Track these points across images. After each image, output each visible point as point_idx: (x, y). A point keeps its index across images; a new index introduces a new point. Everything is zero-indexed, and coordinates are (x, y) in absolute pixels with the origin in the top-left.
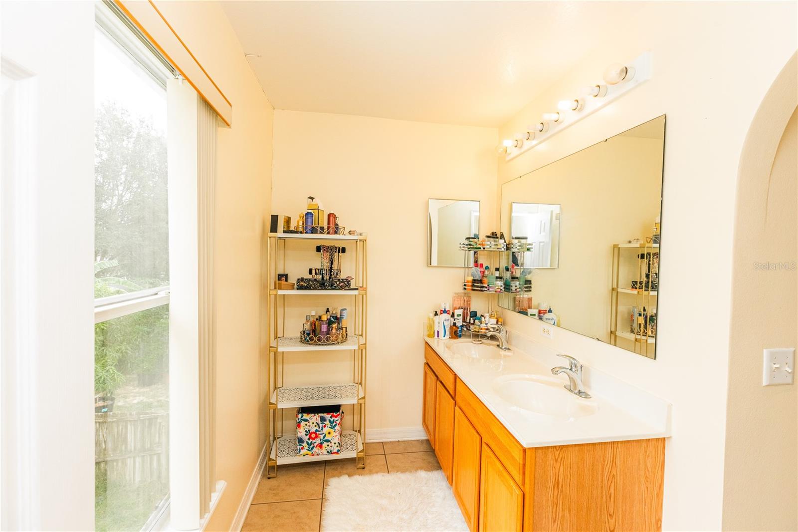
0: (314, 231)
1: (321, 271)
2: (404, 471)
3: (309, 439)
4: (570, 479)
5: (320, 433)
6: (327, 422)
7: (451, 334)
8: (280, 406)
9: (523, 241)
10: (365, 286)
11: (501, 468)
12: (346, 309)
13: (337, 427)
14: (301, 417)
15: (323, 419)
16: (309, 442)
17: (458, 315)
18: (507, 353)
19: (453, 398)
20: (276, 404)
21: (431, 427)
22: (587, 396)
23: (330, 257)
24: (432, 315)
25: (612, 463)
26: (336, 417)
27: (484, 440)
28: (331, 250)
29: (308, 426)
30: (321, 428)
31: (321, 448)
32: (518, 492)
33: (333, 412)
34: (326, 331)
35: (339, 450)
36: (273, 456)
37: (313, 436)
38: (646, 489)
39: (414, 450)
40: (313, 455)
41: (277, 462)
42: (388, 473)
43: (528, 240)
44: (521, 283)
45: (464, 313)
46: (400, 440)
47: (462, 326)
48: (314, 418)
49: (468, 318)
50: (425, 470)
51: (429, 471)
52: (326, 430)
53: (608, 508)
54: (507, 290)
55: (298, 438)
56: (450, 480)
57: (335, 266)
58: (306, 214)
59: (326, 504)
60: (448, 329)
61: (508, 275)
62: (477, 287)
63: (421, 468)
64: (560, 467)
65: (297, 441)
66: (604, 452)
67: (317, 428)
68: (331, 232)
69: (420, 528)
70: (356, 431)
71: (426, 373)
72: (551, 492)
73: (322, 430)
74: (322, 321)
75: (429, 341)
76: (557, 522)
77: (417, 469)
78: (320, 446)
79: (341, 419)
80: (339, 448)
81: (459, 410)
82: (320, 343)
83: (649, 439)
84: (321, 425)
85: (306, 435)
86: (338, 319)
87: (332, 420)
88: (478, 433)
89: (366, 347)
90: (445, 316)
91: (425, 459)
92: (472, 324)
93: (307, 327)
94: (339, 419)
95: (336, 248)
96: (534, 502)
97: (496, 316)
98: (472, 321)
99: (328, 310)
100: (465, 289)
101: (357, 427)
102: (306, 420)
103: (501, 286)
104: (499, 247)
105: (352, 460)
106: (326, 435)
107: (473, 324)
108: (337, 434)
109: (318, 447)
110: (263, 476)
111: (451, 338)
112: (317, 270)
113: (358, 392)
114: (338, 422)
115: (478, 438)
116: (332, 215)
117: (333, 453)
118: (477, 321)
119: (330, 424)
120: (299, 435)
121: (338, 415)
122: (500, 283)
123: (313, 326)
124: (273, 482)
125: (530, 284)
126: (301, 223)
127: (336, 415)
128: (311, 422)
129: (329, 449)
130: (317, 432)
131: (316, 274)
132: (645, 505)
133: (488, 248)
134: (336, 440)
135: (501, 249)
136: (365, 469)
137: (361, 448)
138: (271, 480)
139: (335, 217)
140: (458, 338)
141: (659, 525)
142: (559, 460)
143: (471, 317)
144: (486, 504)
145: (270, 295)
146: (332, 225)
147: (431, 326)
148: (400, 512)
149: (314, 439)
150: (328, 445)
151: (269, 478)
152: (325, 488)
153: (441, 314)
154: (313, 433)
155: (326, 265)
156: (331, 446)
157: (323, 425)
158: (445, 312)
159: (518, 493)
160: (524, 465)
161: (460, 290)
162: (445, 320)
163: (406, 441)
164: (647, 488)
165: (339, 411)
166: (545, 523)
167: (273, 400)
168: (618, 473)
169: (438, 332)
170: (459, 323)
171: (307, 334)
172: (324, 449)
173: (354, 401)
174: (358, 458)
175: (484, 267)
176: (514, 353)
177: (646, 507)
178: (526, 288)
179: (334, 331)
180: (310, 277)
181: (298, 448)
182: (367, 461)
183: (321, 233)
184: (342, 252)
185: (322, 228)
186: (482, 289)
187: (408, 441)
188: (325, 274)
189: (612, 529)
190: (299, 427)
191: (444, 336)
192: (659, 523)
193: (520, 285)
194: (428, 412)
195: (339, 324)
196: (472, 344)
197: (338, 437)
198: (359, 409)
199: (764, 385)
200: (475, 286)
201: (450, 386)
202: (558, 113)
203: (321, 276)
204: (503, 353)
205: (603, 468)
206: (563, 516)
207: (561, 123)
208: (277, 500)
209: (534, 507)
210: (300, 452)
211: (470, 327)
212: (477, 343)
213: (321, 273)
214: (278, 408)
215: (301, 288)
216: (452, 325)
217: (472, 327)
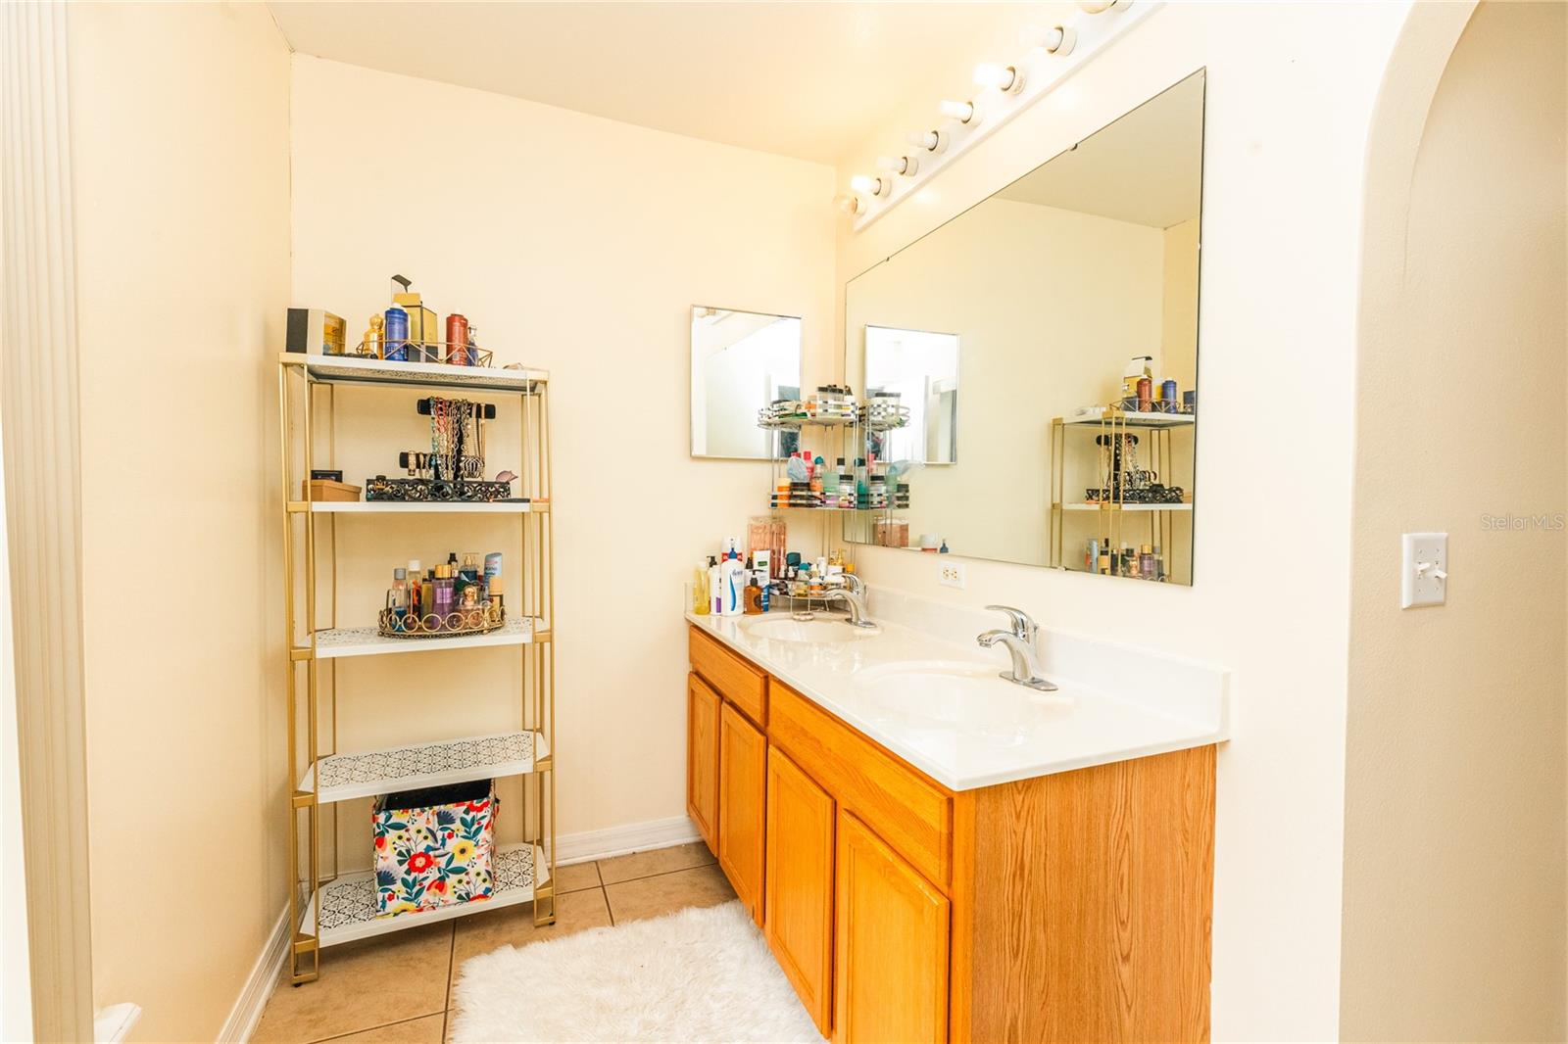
0: (409, 353)
1: (431, 460)
2: (649, 914)
3: (408, 872)
4: (1046, 854)
5: (437, 853)
6: (457, 826)
7: (746, 604)
8: (325, 797)
9: (891, 401)
10: (546, 496)
11: (890, 856)
12: (499, 554)
13: (484, 835)
14: (386, 821)
15: (445, 819)
16: (410, 878)
17: (761, 564)
18: (868, 631)
19: (762, 731)
20: (315, 794)
21: (708, 813)
22: (1050, 688)
23: (456, 425)
24: (704, 564)
25: (1125, 808)
26: (479, 809)
27: (842, 805)
28: (459, 409)
29: (404, 839)
30: (440, 842)
31: (441, 890)
32: (937, 901)
33: (472, 799)
34: (450, 604)
35: (488, 890)
36: (308, 928)
37: (420, 862)
38: (1184, 857)
39: (670, 867)
40: (421, 910)
41: (320, 938)
42: (613, 925)
43: (901, 398)
44: (890, 489)
45: (772, 559)
46: (636, 850)
47: (770, 587)
48: (422, 819)
49: (783, 568)
50: (698, 907)
51: (708, 907)
52: (453, 845)
53: (1117, 907)
54: (863, 506)
55: (379, 874)
56: (760, 917)
57: (470, 449)
58: (387, 313)
59: (456, 1022)
60: (739, 593)
61: (861, 474)
62: (802, 497)
63: (689, 904)
64: (1025, 829)
65: (376, 881)
66: (1110, 787)
67: (430, 842)
68: (457, 359)
69: (695, 1036)
70: (532, 843)
71: (692, 694)
72: (1008, 888)
73: (443, 844)
74: (439, 579)
75: (700, 621)
76: (1020, 955)
77: (679, 907)
78: (440, 885)
79: (494, 815)
80: (488, 885)
81: (779, 754)
82: (434, 632)
83: (1189, 750)
84: (439, 834)
85: (401, 863)
86: (479, 579)
87: (469, 818)
88: (825, 792)
89: (551, 637)
90: (733, 565)
91: (696, 884)
92: (791, 579)
93: (400, 600)
94: (489, 814)
95: (470, 405)
96: (974, 918)
97: (840, 561)
98: (791, 574)
99: (453, 558)
100: (773, 505)
101: (532, 831)
102: (398, 827)
103: (850, 495)
104: (843, 411)
105: (523, 911)
106: (453, 854)
107: (793, 579)
108: (482, 850)
109: (433, 890)
110: (282, 980)
111: (748, 611)
112: (421, 457)
113: (535, 747)
114: (484, 822)
115: (829, 801)
116: (457, 318)
117: (475, 898)
118: (802, 574)
119: (463, 828)
120: (381, 865)
121: (486, 805)
122: (847, 488)
123: (414, 596)
124: (308, 994)
125: (907, 491)
126: (375, 337)
127: (479, 805)
128: (413, 828)
129: (462, 889)
130: (431, 853)
131: (418, 466)
132: (1183, 892)
133: (821, 414)
134: (481, 866)
135: (849, 415)
136: (556, 925)
137: (543, 877)
138: (303, 988)
139: (465, 324)
140: (761, 613)
141: (1208, 929)
142: (1024, 814)
143: (788, 565)
144: (851, 948)
145: (289, 514)
146: (457, 343)
147: (701, 590)
148: (645, 1007)
149: (421, 870)
150: (460, 881)
151: (297, 985)
152: (454, 985)
153: (724, 561)
154: (421, 855)
155: (445, 444)
156: (468, 883)
157: (446, 833)
158: (733, 555)
159: (935, 902)
160: (951, 834)
161: (763, 510)
162: (734, 573)
163: (651, 851)
164: (1187, 854)
165: (487, 796)
166: (998, 962)
167: (305, 785)
168: (1136, 831)
169: (719, 601)
170: (764, 580)
171: (397, 613)
172: (449, 890)
173: (525, 767)
174: (538, 901)
175: (813, 458)
176: (883, 629)
177: (1185, 895)
178: (899, 498)
179: (469, 604)
180: (403, 474)
181: (380, 899)
182: (561, 907)
183: (428, 360)
184: (486, 417)
185: (433, 349)
186: (810, 502)
187: (656, 850)
188: (444, 466)
189: (1125, 953)
190: (380, 847)
191: (733, 609)
192: (1208, 924)
193: (887, 492)
194: (701, 778)
195: (482, 589)
196: (792, 621)
197: (487, 857)
198: (539, 784)
199: (1404, 607)
200: (796, 497)
201: (754, 707)
202: (971, 103)
203: (432, 471)
204: (858, 631)
205: (1107, 825)
206: (1034, 940)
207: (976, 126)
208: (321, 1035)
209: (975, 929)
210: (383, 907)
211: (786, 586)
212: (803, 618)
213: (433, 463)
214: (319, 802)
215: (377, 496)
216: (749, 584)
217: (790, 585)
